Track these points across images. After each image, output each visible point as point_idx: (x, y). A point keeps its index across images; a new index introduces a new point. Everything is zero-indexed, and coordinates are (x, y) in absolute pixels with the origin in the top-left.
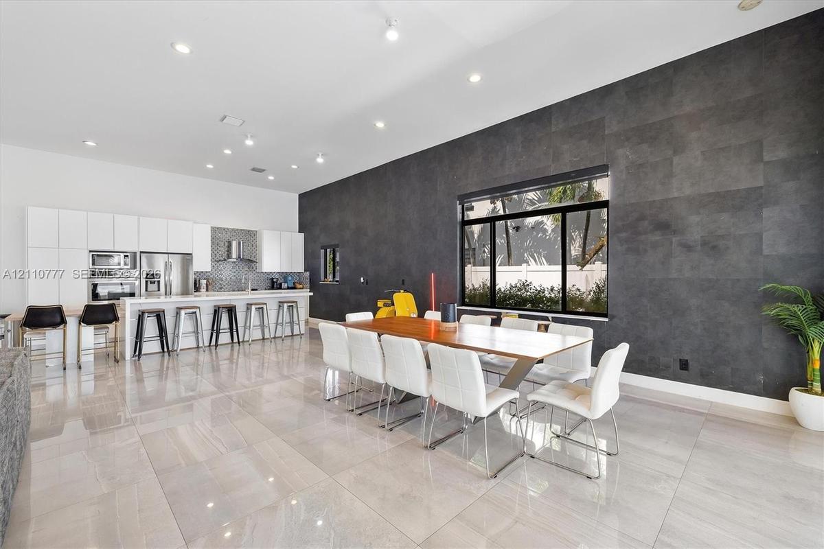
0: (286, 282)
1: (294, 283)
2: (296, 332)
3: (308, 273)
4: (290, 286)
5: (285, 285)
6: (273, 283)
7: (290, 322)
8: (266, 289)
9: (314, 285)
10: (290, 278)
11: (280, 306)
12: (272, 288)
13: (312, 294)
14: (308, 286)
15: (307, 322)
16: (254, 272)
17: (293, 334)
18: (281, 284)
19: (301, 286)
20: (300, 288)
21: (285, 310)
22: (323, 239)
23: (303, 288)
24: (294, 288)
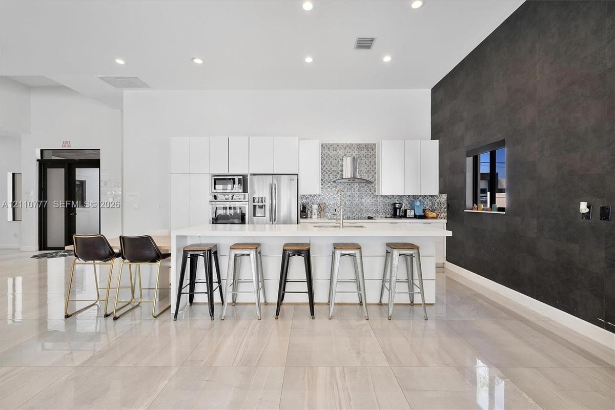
0: (412, 208)
1: (424, 210)
2: (418, 299)
3: (444, 197)
4: (418, 214)
5: (410, 213)
6: (395, 209)
7: (407, 281)
8: (386, 217)
9: (454, 214)
10: (418, 203)
11: (387, 252)
12: (395, 216)
13: (450, 234)
14: (445, 215)
15: (440, 268)
16: (372, 196)
17: (412, 302)
18: (406, 211)
19: (434, 215)
20: (433, 218)
21: (395, 262)
22: (470, 140)
23: (437, 218)
24: (424, 217)
